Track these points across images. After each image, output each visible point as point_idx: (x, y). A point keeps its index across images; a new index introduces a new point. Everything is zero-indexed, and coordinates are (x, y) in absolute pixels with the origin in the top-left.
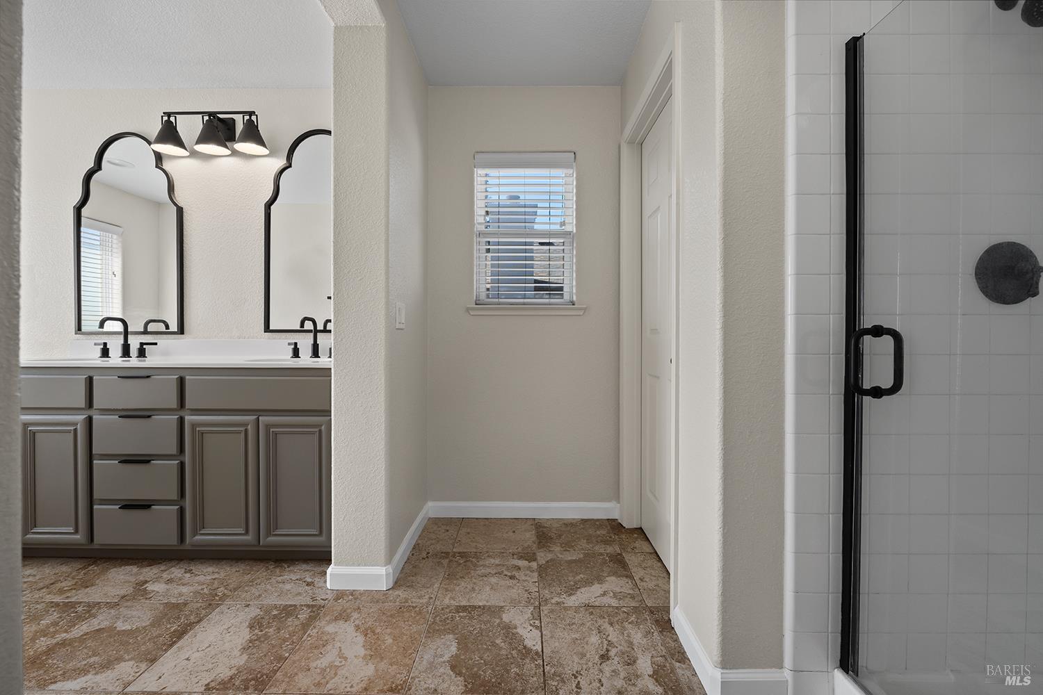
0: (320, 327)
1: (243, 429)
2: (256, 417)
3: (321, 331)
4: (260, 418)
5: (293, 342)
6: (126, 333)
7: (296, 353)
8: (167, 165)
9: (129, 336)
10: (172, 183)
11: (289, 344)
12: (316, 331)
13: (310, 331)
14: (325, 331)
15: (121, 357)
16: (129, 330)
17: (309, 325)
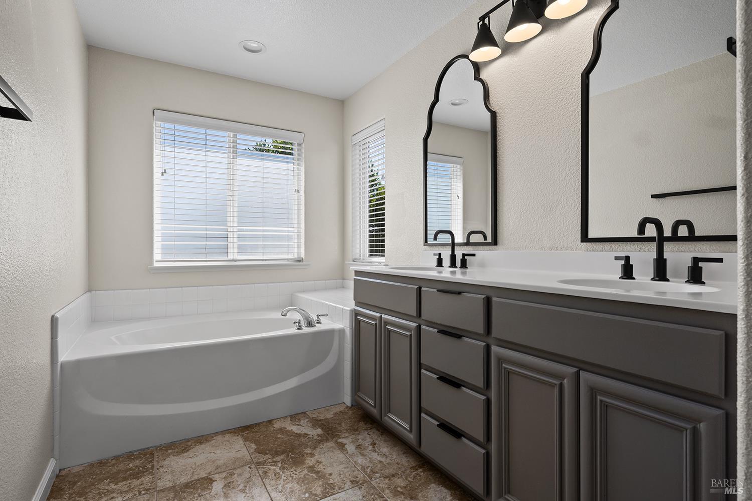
0: (667, 233)
1: (557, 382)
2: (576, 370)
3: (668, 239)
4: (581, 373)
5: (623, 254)
6: (453, 245)
7: (628, 272)
8: (484, 75)
9: (455, 247)
10: (487, 90)
11: (617, 258)
12: (661, 240)
13: (651, 239)
14: (675, 238)
15: (450, 267)
16: (455, 242)
17: (651, 231)
